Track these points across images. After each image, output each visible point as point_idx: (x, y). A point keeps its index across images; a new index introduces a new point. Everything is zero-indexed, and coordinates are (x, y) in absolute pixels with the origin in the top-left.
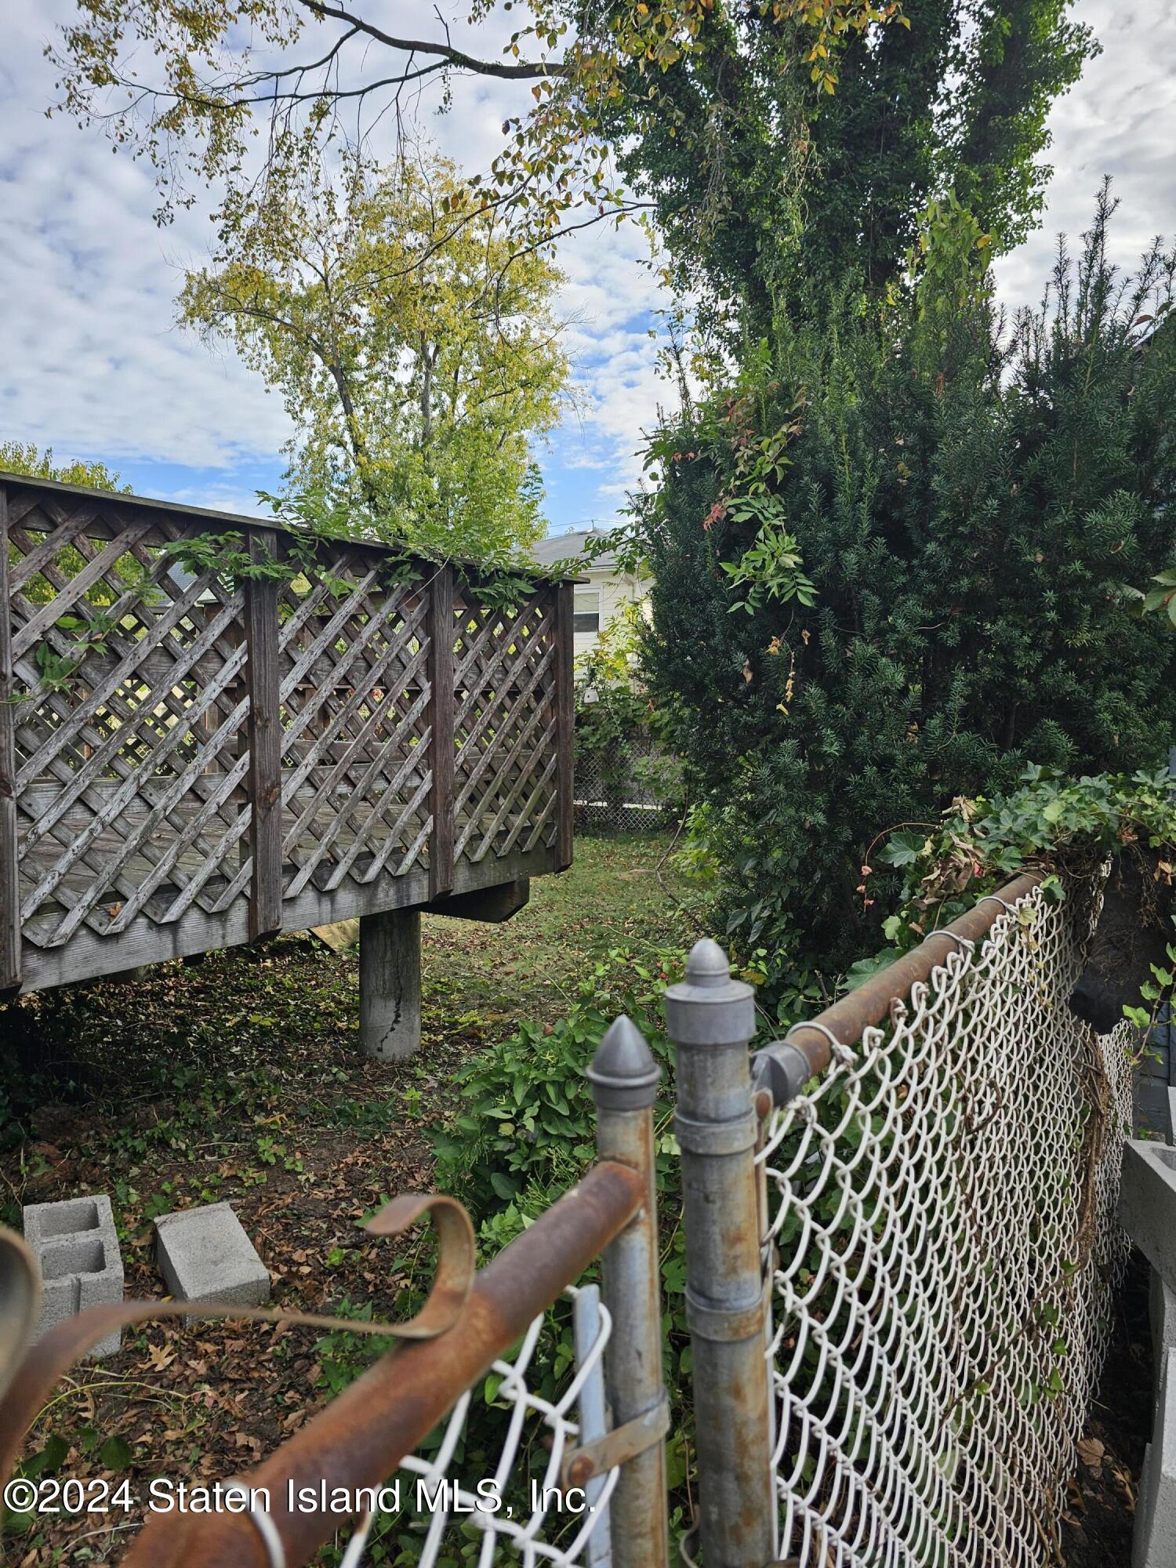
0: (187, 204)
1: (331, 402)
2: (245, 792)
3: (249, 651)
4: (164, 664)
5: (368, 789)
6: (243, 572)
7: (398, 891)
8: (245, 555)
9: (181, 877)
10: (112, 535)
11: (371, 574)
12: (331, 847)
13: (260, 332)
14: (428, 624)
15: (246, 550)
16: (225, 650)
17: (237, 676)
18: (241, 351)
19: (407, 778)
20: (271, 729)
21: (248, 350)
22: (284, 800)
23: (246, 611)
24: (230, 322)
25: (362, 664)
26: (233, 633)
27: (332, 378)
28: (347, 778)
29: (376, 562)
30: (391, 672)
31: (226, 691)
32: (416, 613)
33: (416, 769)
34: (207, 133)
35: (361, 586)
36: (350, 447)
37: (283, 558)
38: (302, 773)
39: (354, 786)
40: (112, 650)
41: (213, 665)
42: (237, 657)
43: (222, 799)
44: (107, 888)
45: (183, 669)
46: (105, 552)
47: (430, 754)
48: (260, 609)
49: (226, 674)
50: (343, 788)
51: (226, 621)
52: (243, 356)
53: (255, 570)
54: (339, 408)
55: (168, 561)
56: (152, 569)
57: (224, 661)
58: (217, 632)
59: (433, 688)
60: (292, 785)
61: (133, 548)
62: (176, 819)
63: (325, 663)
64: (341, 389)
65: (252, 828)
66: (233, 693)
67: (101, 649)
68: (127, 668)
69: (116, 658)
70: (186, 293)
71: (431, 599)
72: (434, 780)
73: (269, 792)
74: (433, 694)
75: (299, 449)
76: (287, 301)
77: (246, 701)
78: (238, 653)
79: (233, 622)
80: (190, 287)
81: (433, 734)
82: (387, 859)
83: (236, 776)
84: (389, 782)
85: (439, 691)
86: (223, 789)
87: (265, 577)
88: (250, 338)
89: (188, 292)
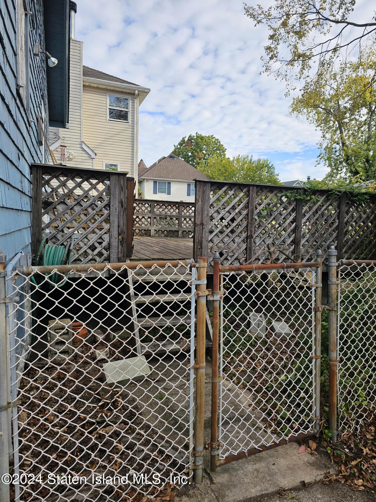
0: (294, 89)
1: (335, 131)
2: (293, 242)
3: (296, 213)
4: (280, 216)
5: (321, 244)
6: (296, 198)
7: (327, 268)
8: (297, 195)
9: (280, 257)
10: (272, 192)
11: (325, 196)
12: (311, 256)
13: (314, 112)
14: (339, 207)
15: (297, 193)
16: (291, 213)
17: (293, 219)
18: (308, 119)
19: (331, 242)
20: (299, 229)
21: (310, 118)
22: (301, 244)
23: (296, 205)
24: (305, 110)
25: (321, 216)
26: (293, 210)
27: (337, 123)
28: (316, 241)
29: (326, 193)
30: (328, 218)
31: (291, 222)
32: (335, 204)
33: (333, 241)
34: (301, 65)
35: (322, 199)
36: (341, 144)
37: (304, 194)
38: (306, 239)
39: (317, 243)
40: (271, 213)
41: (289, 216)
42: (294, 215)
43: (289, 243)
44: (267, 257)
45: (283, 217)
46: (271, 195)
47: (337, 237)
48: (299, 205)
49: (291, 218)
50: (315, 243)
51: (292, 207)
52: (308, 120)
53: (298, 197)
54: (338, 132)
55: (282, 197)
56: (279, 198)
57: (291, 215)
58: (290, 210)
59: (339, 222)
60: (303, 241)
61: (276, 195)
62: (280, 246)
63: (313, 216)
64: (339, 126)
65: (294, 249)
66: (292, 222)
67: (269, 213)
68: (273, 217)
69: (271, 215)
70: (292, 104)
71: (340, 201)
72: (337, 243)
73: (298, 242)
74: (339, 223)
75: (324, 146)
76: (324, 101)
77: (295, 224)
78: (294, 214)
79: (294, 207)
80: (294, 102)
81: (338, 233)
82: (324, 260)
83: (292, 239)
84: (326, 243)
85: (340, 222)
86: (289, 241)
87: (300, 199)
88: (311, 115)
89: (293, 104)
